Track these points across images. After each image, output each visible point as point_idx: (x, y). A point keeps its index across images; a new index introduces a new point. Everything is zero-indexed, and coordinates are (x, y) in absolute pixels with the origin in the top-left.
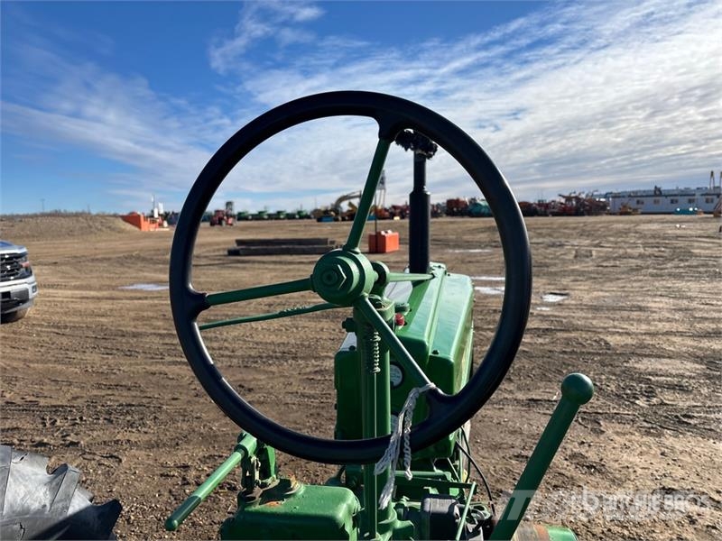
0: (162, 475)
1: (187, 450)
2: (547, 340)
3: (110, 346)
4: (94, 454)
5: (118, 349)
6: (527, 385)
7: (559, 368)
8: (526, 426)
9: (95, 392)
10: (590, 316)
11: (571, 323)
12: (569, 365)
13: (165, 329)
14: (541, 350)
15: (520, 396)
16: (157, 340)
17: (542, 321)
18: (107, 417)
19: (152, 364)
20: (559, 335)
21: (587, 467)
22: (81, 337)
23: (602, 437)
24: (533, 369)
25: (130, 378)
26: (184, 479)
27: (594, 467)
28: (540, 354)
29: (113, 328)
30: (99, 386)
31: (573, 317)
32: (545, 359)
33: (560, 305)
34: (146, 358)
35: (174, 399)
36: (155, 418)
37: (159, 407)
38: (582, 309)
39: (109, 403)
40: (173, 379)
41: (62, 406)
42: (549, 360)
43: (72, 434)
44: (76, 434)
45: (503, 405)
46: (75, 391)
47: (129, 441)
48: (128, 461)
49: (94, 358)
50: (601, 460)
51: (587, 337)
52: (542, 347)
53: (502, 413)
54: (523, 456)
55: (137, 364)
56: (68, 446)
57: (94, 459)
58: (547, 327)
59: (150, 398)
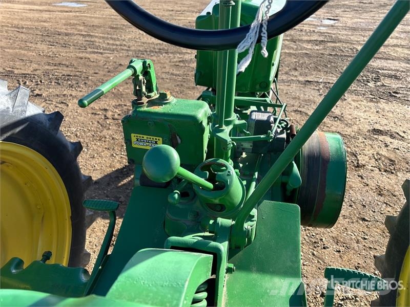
0: (92, 114)
1: (106, 101)
2: (321, 47)
3: (52, 40)
4: (52, 101)
5: (57, 43)
6: (305, 73)
7: (326, 64)
8: (302, 95)
9: (47, 67)
10: (350, 33)
11: (338, 37)
12: (332, 62)
13: (86, 32)
14: (317, 53)
15: (301, 79)
16: (81, 38)
17: (320, 36)
18: (57, 81)
19: (79, 52)
20: (329, 44)
21: (334, 117)
22: (33, 34)
23: (344, 102)
24: (310, 64)
25: (67, 60)
26: (105, 116)
27: (337, 118)
28: (316, 55)
29: (52, 30)
30: (49, 64)
31: (339, 34)
32: (318, 59)
33: (332, 26)
34: (76, 49)
35: (95, 73)
36: (85, 83)
37: (87, 78)
38: (346, 30)
39: (56, 74)
40: (93, 62)
41: (29, 74)
42: (321, 59)
43: (37, 90)
44: (40, 90)
45: (291, 83)
46: (35, 66)
47: (71, 95)
48: (72, 105)
49: (43, 47)
50: (342, 114)
51: (346, 46)
52: (317, 52)
53: (289, 88)
54: (298, 111)
55: (70, 52)
56: (36, 96)
57: (52, 104)
58: (322, 39)
59: (80, 72)
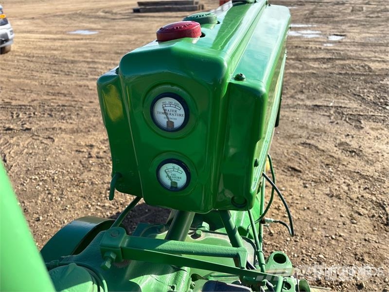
0: (77, 151)
1: (94, 135)
2: (329, 66)
3: (57, 68)
4: (39, 136)
5: (61, 71)
6: (313, 95)
7: (336, 85)
8: (310, 123)
9: (45, 97)
10: (359, 49)
11: (346, 54)
12: (342, 82)
13: (91, 58)
14: (324, 73)
15: (309, 103)
16: (85, 65)
17: (327, 53)
18: (49, 113)
19: (81, 80)
20: (338, 62)
21: (350, 152)
22: (41, 63)
23: (361, 131)
24: (318, 85)
25: (66, 88)
26: (90, 154)
27: (355, 152)
28: (324, 75)
29: (60, 58)
30: (48, 94)
31: (348, 50)
32: (327, 79)
33: (339, 42)
34: (78, 76)
35: (91, 102)
36: (78, 114)
37: (81, 108)
38: (354, 45)
39: (52, 104)
40: (91, 90)
41: (24, 106)
42: (330, 79)
43: (28, 123)
44: (30, 123)
45: (297, 108)
46: (34, 96)
47: (60, 128)
48: (58, 141)
49: (47, 76)
50: (360, 147)
51: (357, 63)
52: (325, 71)
53: (295, 114)
54: (307, 144)
55: (72, 80)
56: (25, 130)
57: (38, 139)
58: (330, 57)
59: (76, 101)
